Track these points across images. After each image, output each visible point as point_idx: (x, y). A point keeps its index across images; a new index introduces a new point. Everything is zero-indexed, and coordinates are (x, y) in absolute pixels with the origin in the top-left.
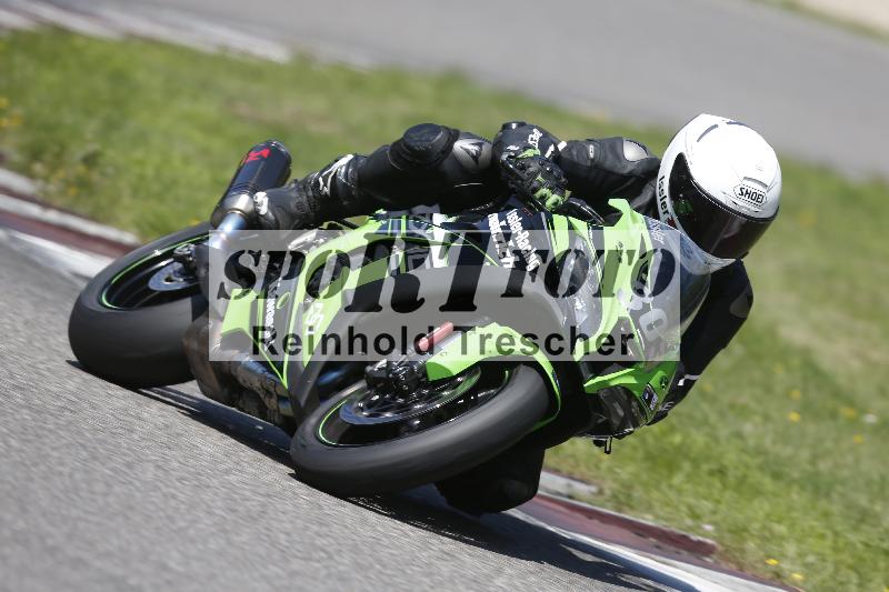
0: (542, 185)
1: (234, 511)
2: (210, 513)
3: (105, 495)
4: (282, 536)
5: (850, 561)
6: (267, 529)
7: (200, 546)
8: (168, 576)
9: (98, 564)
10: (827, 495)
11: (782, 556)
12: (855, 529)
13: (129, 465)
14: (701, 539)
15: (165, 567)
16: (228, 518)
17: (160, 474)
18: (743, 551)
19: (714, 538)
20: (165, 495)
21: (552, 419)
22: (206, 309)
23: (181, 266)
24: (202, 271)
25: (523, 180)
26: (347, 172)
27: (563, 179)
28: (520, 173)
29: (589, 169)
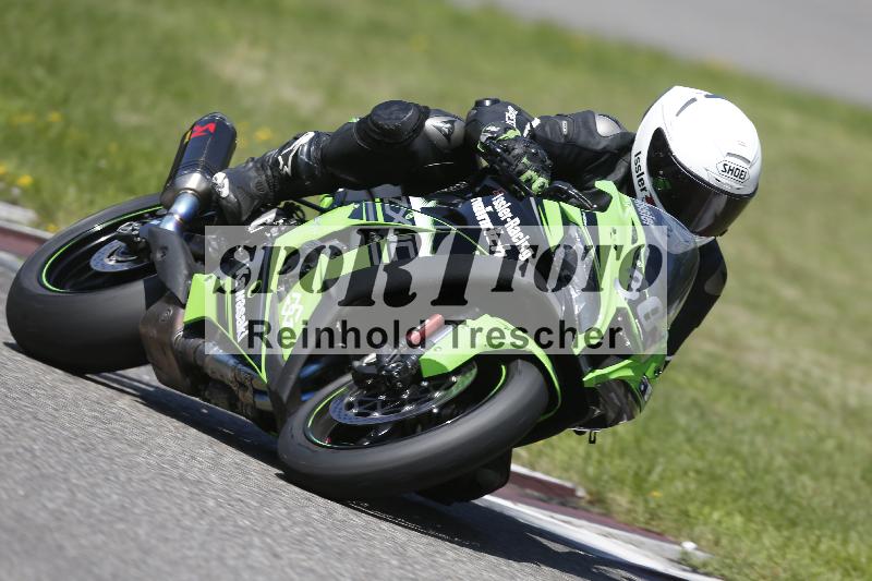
0: (527, 168)
21: (552, 413)
22: (164, 294)
23: (123, 244)
24: (159, 255)
25: (508, 162)
26: (309, 150)
27: (548, 162)
28: (505, 155)
29: (563, 146)
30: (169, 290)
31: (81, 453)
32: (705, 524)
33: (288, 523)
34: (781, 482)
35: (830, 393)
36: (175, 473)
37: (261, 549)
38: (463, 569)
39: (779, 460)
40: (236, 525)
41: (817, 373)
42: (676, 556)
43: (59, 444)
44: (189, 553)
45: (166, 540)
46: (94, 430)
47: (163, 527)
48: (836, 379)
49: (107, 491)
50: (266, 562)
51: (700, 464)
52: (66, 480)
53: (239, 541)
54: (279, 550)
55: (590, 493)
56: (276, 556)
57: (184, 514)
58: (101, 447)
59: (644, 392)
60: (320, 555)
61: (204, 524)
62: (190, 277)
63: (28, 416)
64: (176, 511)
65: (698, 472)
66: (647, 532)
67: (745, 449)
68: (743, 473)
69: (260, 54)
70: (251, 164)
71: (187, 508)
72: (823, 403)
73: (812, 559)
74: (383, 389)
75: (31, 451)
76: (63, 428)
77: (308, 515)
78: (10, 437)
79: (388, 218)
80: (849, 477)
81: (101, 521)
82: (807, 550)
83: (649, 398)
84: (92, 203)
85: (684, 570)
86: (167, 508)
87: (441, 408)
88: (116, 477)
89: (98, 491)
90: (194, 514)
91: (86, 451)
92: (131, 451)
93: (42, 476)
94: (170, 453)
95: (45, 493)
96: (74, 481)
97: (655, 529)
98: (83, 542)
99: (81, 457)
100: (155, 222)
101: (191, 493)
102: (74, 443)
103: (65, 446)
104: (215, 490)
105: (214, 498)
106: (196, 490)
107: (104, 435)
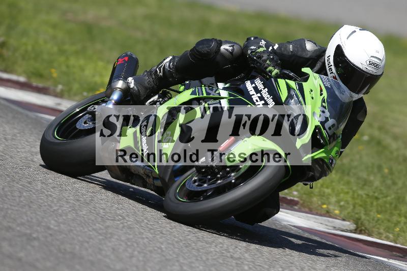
0: (269, 66)
1: (78, 200)
2: (68, 202)
3: (20, 197)
4: (101, 211)
5: (360, 203)
6: (94, 207)
7: (64, 217)
8: (50, 232)
9: (18, 229)
10: (348, 174)
11: (329, 204)
12: (362, 188)
13: (29, 183)
14: (292, 198)
15: (49, 228)
16: (76, 203)
17: (44, 186)
18: (311, 202)
19: (298, 197)
20: (46, 195)
21: (287, 178)
23: (90, 116)
25: (260, 63)
26: (169, 65)
27: (279, 62)
28: (258, 60)
29: (291, 56)
31: (184, 248)
36: (229, 255)
43: (173, 245)
46: (189, 237)
49: (197, 265)
52: (178, 261)
58: (193, 245)
59: (331, 163)
63: (159, 232)
70: (146, 73)
74: (210, 173)
75: (161, 248)
76: (175, 237)
78: (151, 243)
79: (208, 93)
83: (334, 166)
87: (236, 179)
88: (201, 258)
89: (193, 265)
91: (186, 247)
92: (207, 246)
93: (167, 260)
94: (226, 246)
96: (182, 261)
99: (184, 250)
100: (104, 105)
101: (236, 263)
102: (181, 244)
103: (176, 245)
104: (248, 261)
105: (248, 265)
106: (239, 262)
107: (194, 239)
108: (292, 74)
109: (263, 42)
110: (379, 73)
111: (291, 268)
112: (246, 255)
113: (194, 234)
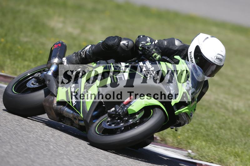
0: (155, 52)
21: (166, 123)
22: (50, 93)
23: (36, 79)
24: (48, 82)
25: (149, 51)
26: (89, 50)
27: (160, 51)
28: (148, 49)
29: (165, 48)
30: (51, 92)
31: (14, 135)
32: (194, 145)
33: (74, 151)
34: (215, 132)
35: (229, 106)
36: (41, 139)
37: (66, 159)
38: (125, 162)
39: (215, 126)
40: (59, 153)
41: (225, 100)
42: (186, 155)
44: (45, 161)
45: (39, 158)
46: (17, 128)
47: (38, 154)
48: (230, 102)
49: (21, 145)
50: (68, 163)
51: (192, 128)
52: (10, 143)
53: (60, 157)
54: (71, 159)
55: (161, 138)
56: (71, 161)
57: (44, 150)
58: (19, 133)
59: (191, 116)
60: (84, 160)
61: (50, 153)
62: (57, 88)
64: (41, 150)
65: (192, 130)
66: (178, 148)
67: (205, 123)
68: (204, 130)
69: (62, 19)
70: (74, 54)
71: (45, 149)
72: (227, 109)
73: (226, 153)
76: (9, 128)
77: (80, 149)
80: (235, 129)
81: (20, 154)
82: (224, 151)
84: (14, 64)
85: (189, 158)
86: (39, 149)
88: (24, 141)
89: (19, 145)
90: (47, 150)
91: (15, 134)
92: (28, 133)
93: (3, 142)
94: (39, 133)
95: (4, 147)
96: (12, 143)
97: (180, 147)
98: (15, 160)
99: (13, 136)
100: (45, 73)
101: (46, 144)
102: (12, 132)
103: (9, 133)
104: (53, 143)
105: (52, 145)
106: (47, 144)
107: (20, 129)
108: (168, 59)
109: (148, 39)
110: (221, 65)
111: (79, 147)
112: (52, 139)
113: (20, 126)
